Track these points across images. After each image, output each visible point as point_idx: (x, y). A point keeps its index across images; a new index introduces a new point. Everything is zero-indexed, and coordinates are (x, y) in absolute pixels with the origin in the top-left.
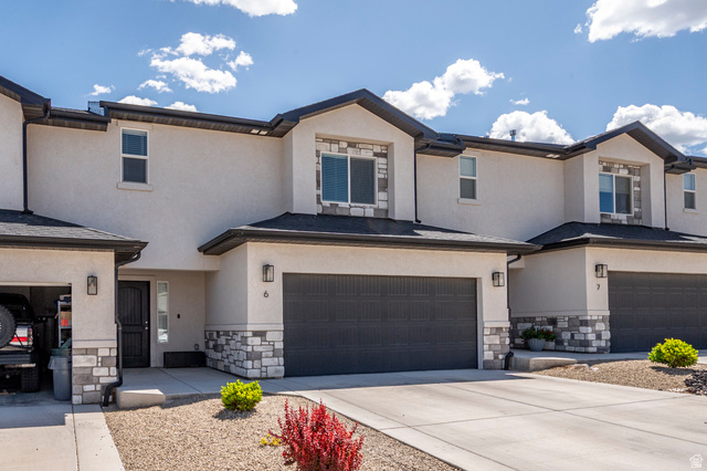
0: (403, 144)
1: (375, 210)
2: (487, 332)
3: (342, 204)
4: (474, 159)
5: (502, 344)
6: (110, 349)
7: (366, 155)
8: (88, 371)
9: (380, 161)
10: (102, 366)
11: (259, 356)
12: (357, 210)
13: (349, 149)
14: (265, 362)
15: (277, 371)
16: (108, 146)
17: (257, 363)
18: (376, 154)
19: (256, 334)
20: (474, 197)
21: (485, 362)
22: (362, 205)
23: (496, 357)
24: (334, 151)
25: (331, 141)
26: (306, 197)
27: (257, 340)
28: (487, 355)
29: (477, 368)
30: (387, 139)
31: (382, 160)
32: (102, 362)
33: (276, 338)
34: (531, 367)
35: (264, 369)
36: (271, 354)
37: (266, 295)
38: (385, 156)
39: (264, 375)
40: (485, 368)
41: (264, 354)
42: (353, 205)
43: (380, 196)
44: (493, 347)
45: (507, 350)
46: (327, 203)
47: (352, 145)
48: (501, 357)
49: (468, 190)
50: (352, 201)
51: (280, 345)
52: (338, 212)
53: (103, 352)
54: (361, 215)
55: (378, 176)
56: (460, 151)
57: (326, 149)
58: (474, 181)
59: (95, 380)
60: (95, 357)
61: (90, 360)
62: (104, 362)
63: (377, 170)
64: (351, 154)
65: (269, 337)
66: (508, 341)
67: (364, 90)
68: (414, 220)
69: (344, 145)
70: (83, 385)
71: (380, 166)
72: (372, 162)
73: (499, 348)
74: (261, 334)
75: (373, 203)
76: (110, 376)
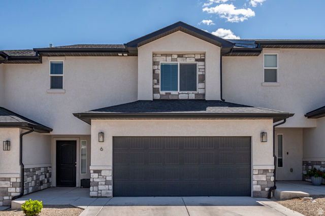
0: (213, 52)
1: (196, 94)
2: (255, 172)
3: (173, 93)
4: (276, 55)
5: (268, 181)
6: (17, 178)
7: (190, 61)
8: (6, 189)
9: (200, 64)
10: (12, 187)
11: (97, 184)
12: (184, 95)
13: (179, 59)
14: (100, 187)
15: (107, 193)
16: (43, 71)
17: (95, 188)
18: (197, 60)
19: (95, 172)
20: (275, 81)
21: (255, 192)
22: (187, 92)
23: (263, 189)
24: (169, 61)
25: (166, 55)
26: (146, 90)
27: (96, 175)
28: (256, 188)
29: (251, 196)
30: (202, 50)
31: (202, 63)
32: (12, 185)
33: (108, 174)
34: (281, 197)
35: (99, 192)
36: (104, 183)
37: (102, 149)
38: (203, 60)
39: (99, 195)
40: (254, 197)
41: (99, 183)
42: (181, 92)
43: (199, 85)
44: (260, 182)
45: (272, 185)
46: (163, 93)
47: (180, 56)
48: (267, 189)
49: (271, 76)
50: (180, 90)
51: (110, 178)
52: (171, 98)
53: (13, 180)
54: (187, 98)
55: (198, 73)
56: (260, 52)
57: (162, 60)
58: (276, 70)
59: (9, 194)
60: (9, 182)
61: (6, 184)
62: (14, 185)
63: (198, 70)
64: (180, 61)
65: (103, 173)
66: (272, 179)
67: (180, 22)
68: (220, 100)
69: (175, 56)
70: (3, 196)
71: (200, 67)
72: (195, 65)
73: (266, 183)
74: (98, 172)
75: (196, 90)
76: (16, 192)
